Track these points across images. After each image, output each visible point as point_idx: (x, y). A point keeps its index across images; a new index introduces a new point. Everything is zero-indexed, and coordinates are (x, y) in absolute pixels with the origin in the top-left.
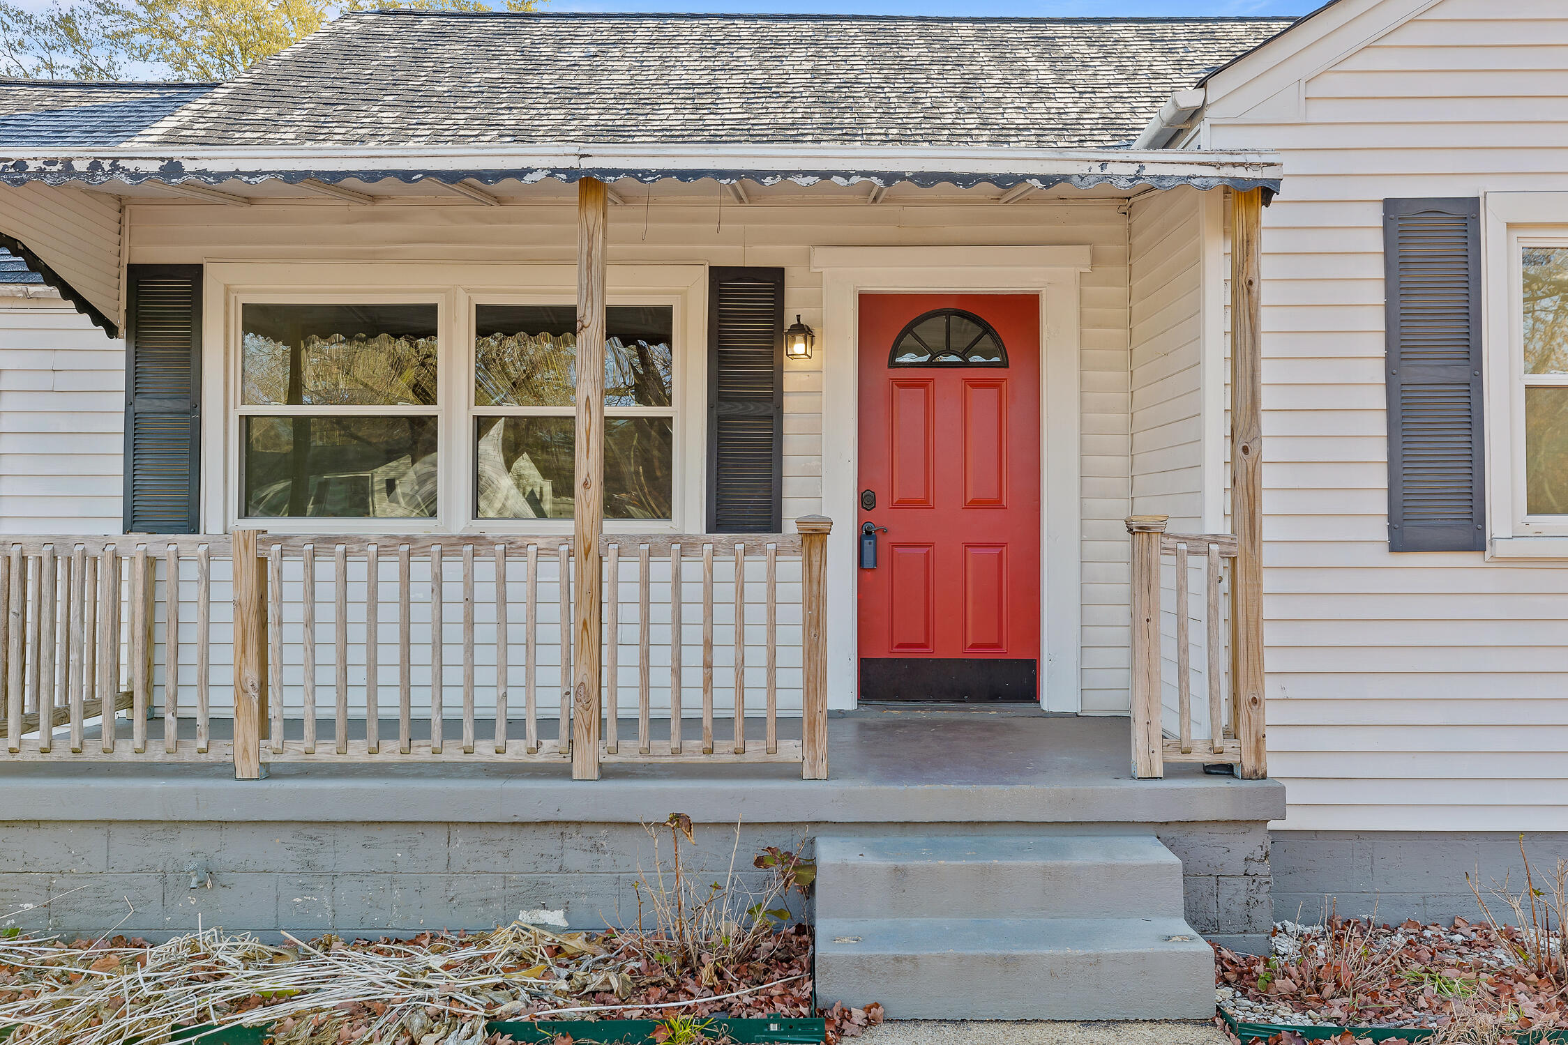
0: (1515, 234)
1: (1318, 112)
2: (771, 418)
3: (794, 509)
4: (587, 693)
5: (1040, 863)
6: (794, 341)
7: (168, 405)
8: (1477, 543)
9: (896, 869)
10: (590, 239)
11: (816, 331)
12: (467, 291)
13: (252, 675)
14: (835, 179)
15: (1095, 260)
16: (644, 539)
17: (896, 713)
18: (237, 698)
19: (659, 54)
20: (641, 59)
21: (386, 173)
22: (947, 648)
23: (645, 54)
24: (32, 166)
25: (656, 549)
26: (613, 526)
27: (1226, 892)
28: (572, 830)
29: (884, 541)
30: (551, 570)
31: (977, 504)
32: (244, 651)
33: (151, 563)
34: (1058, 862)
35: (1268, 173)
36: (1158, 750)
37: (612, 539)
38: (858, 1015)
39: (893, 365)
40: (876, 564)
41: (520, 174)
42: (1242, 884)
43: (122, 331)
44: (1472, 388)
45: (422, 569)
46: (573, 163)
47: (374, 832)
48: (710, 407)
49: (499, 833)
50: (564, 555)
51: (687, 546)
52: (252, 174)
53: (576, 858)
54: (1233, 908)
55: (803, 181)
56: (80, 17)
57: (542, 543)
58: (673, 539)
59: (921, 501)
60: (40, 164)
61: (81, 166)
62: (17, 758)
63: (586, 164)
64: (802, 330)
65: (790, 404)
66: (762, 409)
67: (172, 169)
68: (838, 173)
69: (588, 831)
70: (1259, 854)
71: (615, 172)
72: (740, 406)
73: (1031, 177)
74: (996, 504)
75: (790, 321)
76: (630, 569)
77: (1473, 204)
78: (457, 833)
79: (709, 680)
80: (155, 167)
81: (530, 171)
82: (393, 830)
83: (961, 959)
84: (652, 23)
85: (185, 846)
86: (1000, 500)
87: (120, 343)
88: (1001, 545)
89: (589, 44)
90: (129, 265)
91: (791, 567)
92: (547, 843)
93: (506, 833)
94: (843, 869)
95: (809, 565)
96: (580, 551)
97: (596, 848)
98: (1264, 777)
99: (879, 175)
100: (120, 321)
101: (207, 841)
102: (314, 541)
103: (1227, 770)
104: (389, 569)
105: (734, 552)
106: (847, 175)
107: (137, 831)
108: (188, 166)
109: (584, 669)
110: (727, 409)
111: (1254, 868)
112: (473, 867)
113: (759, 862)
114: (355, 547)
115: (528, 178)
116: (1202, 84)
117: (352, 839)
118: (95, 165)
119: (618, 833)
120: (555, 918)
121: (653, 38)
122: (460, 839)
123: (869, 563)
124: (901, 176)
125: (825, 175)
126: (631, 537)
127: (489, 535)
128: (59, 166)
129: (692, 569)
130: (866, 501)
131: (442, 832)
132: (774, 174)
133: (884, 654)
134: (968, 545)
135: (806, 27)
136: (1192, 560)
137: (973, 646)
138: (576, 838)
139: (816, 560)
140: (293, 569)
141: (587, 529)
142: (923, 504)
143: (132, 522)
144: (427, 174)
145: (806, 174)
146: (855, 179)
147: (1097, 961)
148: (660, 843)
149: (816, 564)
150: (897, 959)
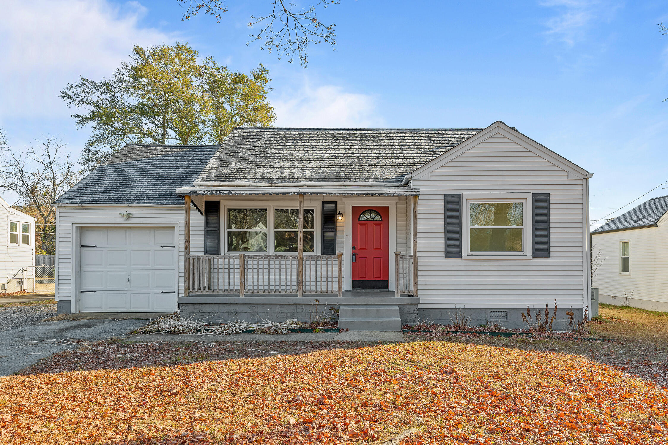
0: (468, 201)
1: (432, 178)
2: (334, 232)
3: (338, 250)
4: (300, 282)
5: (376, 309)
6: (339, 217)
7: (213, 229)
8: (460, 256)
9: (352, 310)
10: (301, 204)
11: (343, 214)
12: (273, 206)
13: (243, 279)
14: (343, 194)
15: (399, 200)
16: (310, 256)
17: (359, 290)
18: (240, 283)
19: (310, 143)
20: (306, 145)
21: (266, 193)
22: (370, 278)
23: (307, 143)
24: (206, 192)
25: (313, 257)
26: (304, 253)
27: (410, 316)
28: (298, 305)
29: (357, 256)
30: (294, 262)
31: (376, 249)
32: (241, 275)
33: (210, 260)
34: (379, 309)
35: (417, 193)
36: (399, 292)
37: (305, 256)
38: (345, 330)
39: (359, 221)
40: (355, 261)
41: (289, 193)
42: (413, 315)
43: (204, 214)
44: (460, 228)
45: (272, 262)
46: (298, 191)
47: (264, 306)
48: (322, 229)
49: (285, 306)
50: (296, 259)
51: (318, 257)
52: (243, 193)
53: (299, 310)
54: (411, 319)
55: (338, 194)
56: (112, 83)
57: (292, 256)
58: (315, 256)
59: (365, 248)
60: (207, 191)
61: (214, 192)
62: (202, 293)
63: (300, 191)
64: (340, 214)
65: (338, 229)
66: (332, 230)
67: (230, 192)
68: (344, 193)
69: (301, 305)
70: (416, 310)
71: (305, 193)
72: (328, 229)
73: (377, 194)
74: (380, 249)
75: (338, 212)
76: (308, 262)
77: (460, 196)
78: (278, 306)
79: (321, 280)
80: (227, 192)
81: (291, 193)
82: (267, 305)
83: (361, 321)
84: (308, 132)
85: (232, 308)
86: (381, 248)
87: (203, 216)
88: (381, 257)
89: (293, 139)
90: (205, 201)
91: (336, 261)
92: (294, 307)
93: (287, 306)
94: (343, 309)
95: (339, 260)
96: (299, 258)
97: (302, 308)
98: (417, 297)
99: (351, 193)
100: (203, 212)
101: (236, 307)
102: (253, 256)
103: (412, 296)
104: (266, 262)
105: (326, 258)
106: (345, 193)
107: (224, 305)
108: (232, 192)
109: (300, 278)
110: (325, 230)
111: (415, 312)
112: (281, 312)
113: (330, 309)
114: (261, 257)
115: (291, 194)
116: (411, 173)
117: (261, 306)
118: (217, 192)
119: (306, 306)
120: (295, 320)
121: (309, 137)
122: (279, 307)
123: (354, 261)
124: (354, 194)
125: (341, 193)
126: (308, 255)
127: (283, 255)
128: (210, 192)
129: (319, 262)
130: (353, 248)
131: (275, 306)
132: (333, 193)
133: (357, 279)
134: (374, 257)
135: (345, 133)
136: (405, 259)
137: (375, 278)
138: (299, 307)
139: (340, 259)
140: (250, 262)
141: (300, 254)
142: (365, 249)
143: (206, 253)
144: (273, 193)
145: (338, 193)
146: (346, 194)
147: (383, 322)
148: (313, 308)
149: (340, 260)
150: (351, 321)
